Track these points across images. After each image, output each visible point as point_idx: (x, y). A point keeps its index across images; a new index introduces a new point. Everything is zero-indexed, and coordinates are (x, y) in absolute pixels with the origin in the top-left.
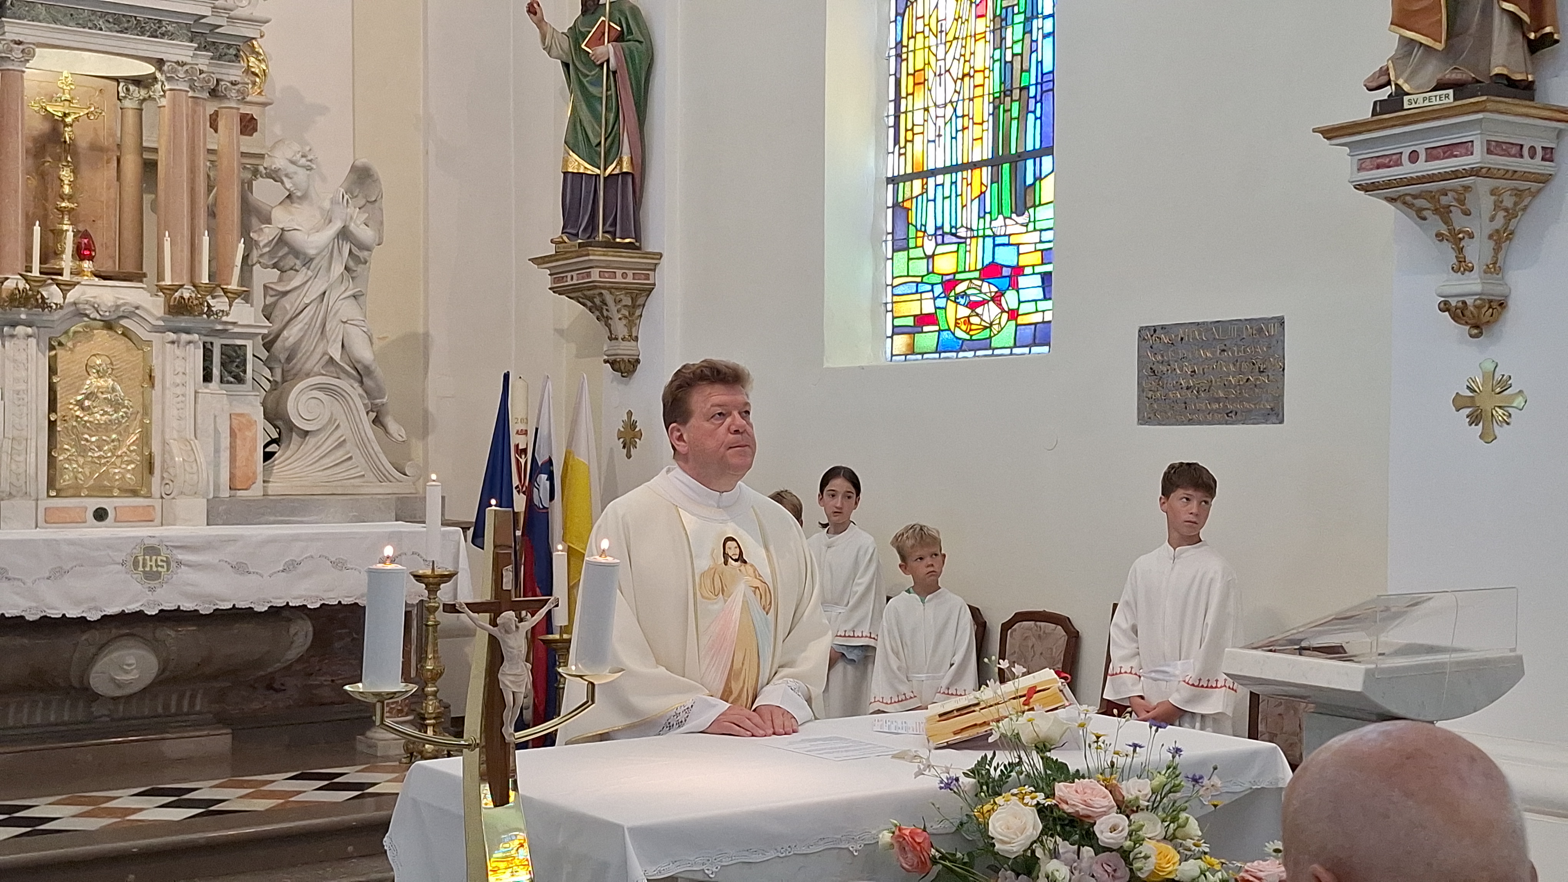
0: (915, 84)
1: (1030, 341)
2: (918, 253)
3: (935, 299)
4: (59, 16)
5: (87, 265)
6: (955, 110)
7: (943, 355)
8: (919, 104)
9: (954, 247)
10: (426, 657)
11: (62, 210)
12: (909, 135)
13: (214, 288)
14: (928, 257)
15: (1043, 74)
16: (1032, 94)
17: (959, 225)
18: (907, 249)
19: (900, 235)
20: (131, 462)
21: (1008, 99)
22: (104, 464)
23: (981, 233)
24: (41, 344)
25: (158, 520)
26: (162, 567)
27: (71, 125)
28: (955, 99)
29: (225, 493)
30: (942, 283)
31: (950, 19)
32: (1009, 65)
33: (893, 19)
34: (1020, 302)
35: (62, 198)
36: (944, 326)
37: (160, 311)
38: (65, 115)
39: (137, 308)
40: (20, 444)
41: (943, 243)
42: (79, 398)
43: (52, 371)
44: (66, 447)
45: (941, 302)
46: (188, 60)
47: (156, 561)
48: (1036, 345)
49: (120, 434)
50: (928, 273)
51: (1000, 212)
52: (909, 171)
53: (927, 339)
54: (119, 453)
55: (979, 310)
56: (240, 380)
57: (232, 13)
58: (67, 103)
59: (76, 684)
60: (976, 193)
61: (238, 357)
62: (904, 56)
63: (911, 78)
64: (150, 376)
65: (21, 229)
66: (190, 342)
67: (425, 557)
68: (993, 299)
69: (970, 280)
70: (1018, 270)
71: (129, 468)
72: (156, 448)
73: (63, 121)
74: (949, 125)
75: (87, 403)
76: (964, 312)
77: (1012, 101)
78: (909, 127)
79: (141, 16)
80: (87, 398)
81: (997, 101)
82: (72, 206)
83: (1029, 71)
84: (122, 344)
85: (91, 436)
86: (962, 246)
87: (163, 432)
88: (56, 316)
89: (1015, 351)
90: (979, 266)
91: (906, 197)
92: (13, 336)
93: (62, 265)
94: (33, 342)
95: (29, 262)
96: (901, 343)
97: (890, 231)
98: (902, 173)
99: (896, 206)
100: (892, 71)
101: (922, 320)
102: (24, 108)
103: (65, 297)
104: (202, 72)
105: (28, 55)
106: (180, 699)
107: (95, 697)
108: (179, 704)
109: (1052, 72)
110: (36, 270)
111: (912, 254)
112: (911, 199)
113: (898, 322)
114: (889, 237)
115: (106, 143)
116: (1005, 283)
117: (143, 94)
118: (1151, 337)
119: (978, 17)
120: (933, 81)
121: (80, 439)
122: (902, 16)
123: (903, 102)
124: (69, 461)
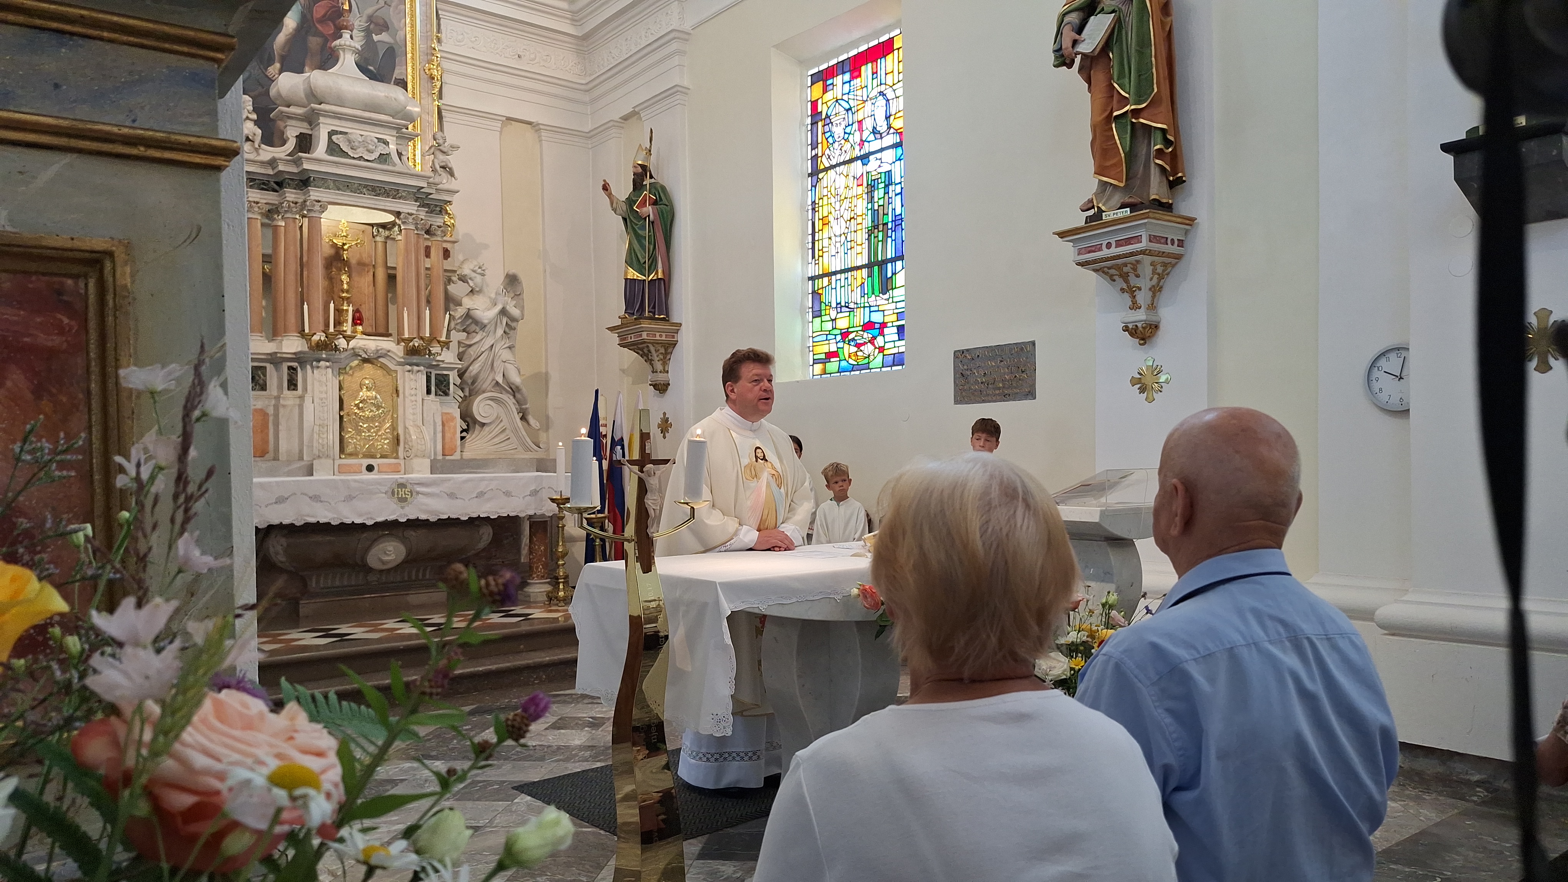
0: (823, 225)
1: (891, 363)
3: (837, 343)
4: (341, 187)
5: (360, 328)
7: (842, 374)
8: (826, 235)
10: (558, 545)
11: (343, 298)
13: (432, 340)
14: (832, 320)
15: (895, 216)
16: (890, 227)
18: (820, 316)
19: (816, 308)
20: (386, 439)
21: (876, 230)
22: (372, 440)
23: (862, 305)
24: (335, 372)
25: (403, 472)
26: (409, 494)
27: (347, 250)
28: (846, 231)
29: (440, 457)
30: (841, 334)
31: (843, 187)
32: (876, 212)
33: (810, 189)
34: (885, 342)
35: (342, 291)
36: (842, 357)
37: (401, 354)
38: (344, 244)
39: (389, 352)
40: (325, 429)
41: (841, 312)
42: (357, 402)
43: (341, 388)
44: (350, 430)
46: (414, 212)
47: (404, 491)
48: (894, 365)
49: (380, 423)
50: (833, 329)
51: (873, 293)
52: (821, 273)
53: (833, 366)
54: (380, 434)
55: (862, 348)
56: (446, 394)
57: (439, 186)
58: (344, 238)
59: (360, 563)
60: (859, 283)
61: (445, 381)
62: (817, 209)
63: (821, 221)
64: (397, 390)
65: (321, 307)
66: (418, 371)
67: (555, 489)
68: (869, 341)
69: (857, 331)
70: (883, 325)
71: (386, 442)
72: (401, 431)
73: (343, 248)
75: (361, 405)
76: (854, 349)
77: (878, 231)
78: (820, 248)
79: (387, 187)
80: (360, 402)
82: (348, 296)
83: (887, 214)
84: (380, 372)
85: (364, 424)
86: (852, 313)
87: (404, 422)
88: (343, 356)
89: (883, 369)
90: (862, 324)
91: (820, 286)
92: (318, 367)
93: (345, 329)
94: (330, 370)
95: (327, 325)
96: (818, 368)
97: (811, 306)
98: (817, 274)
99: (814, 292)
100: (810, 218)
101: (831, 355)
102: (321, 239)
103: (348, 345)
104: (422, 220)
105: (323, 209)
106: (418, 571)
107: (371, 570)
108: (417, 575)
109: (901, 215)
110: (332, 329)
111: (824, 318)
112: (823, 288)
113: (816, 357)
114: (811, 310)
115: (367, 261)
116: (876, 332)
117: (387, 233)
118: (960, 355)
119: (858, 186)
120: (833, 223)
121: (357, 426)
122: (815, 187)
123: (817, 234)
124: (352, 438)
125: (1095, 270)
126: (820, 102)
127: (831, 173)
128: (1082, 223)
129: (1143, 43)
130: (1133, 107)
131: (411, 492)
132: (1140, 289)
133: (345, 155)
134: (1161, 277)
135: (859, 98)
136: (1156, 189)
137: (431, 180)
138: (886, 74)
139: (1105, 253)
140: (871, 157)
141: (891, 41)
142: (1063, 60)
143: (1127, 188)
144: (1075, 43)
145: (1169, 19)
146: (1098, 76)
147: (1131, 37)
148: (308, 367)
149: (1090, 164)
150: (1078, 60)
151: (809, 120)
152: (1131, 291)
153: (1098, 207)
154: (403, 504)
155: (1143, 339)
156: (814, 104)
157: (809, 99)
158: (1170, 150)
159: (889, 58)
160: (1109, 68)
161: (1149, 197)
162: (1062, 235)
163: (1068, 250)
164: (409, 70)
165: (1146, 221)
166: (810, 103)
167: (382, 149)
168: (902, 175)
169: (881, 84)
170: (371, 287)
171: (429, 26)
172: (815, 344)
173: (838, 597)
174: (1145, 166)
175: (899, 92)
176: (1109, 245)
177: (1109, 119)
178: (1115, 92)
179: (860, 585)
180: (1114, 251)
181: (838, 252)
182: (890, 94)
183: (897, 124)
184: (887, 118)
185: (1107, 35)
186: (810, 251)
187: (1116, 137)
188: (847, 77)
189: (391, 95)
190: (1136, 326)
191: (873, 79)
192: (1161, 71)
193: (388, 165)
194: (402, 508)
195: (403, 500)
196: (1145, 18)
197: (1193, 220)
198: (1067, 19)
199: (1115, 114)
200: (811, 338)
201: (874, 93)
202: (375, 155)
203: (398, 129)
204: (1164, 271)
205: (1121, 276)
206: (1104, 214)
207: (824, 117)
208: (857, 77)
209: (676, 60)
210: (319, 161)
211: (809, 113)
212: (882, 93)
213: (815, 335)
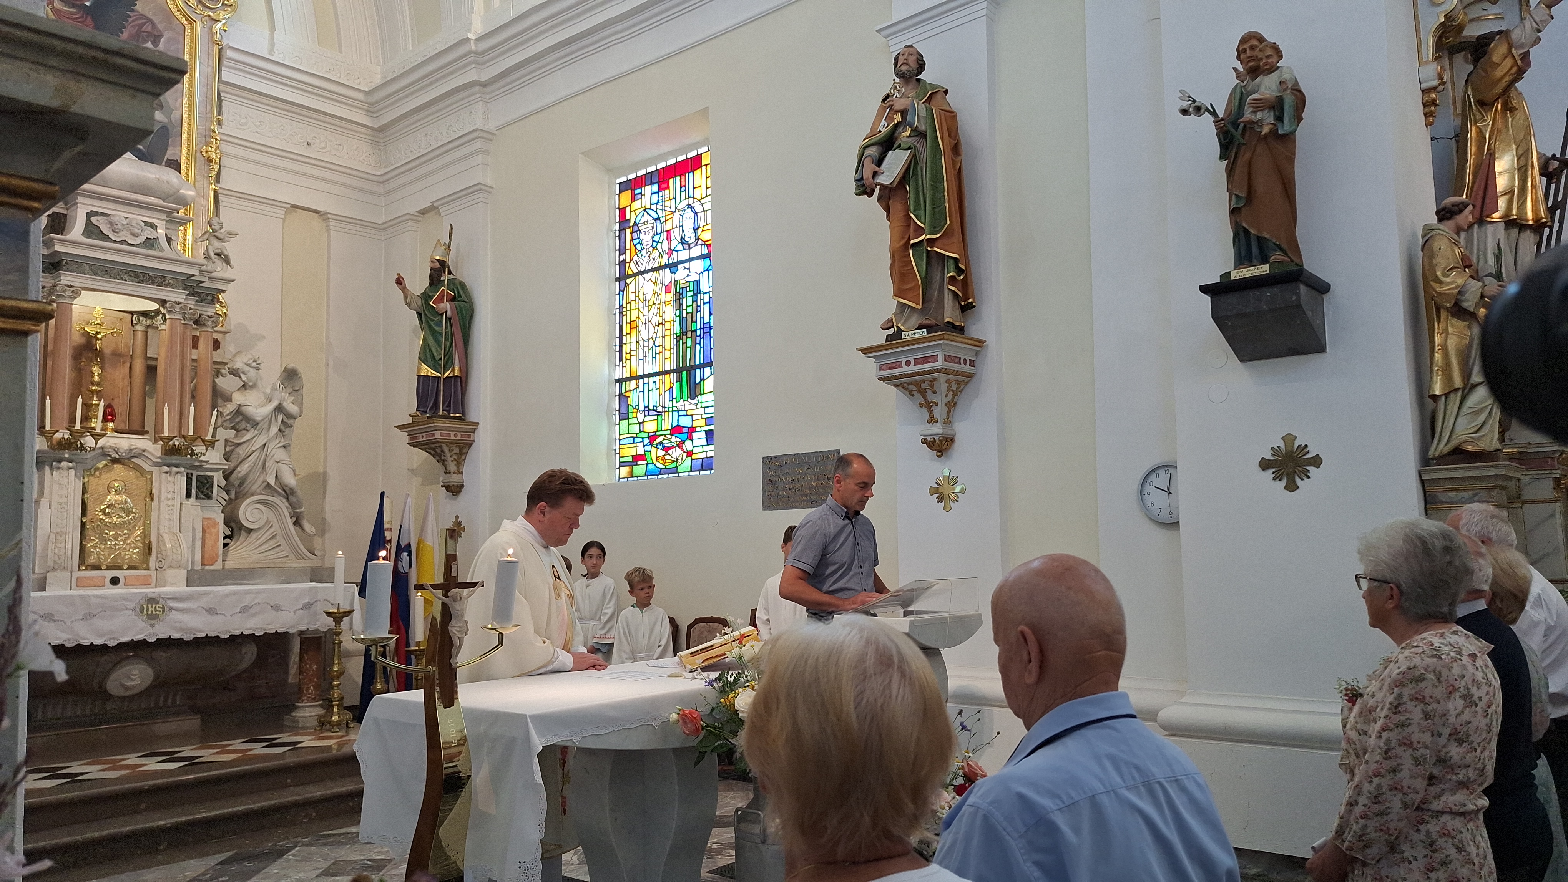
0: (631, 329)
1: (700, 468)
2: (635, 421)
3: (644, 446)
4: (99, 272)
5: (111, 425)
6: (654, 342)
7: (649, 477)
8: (634, 339)
9: (655, 417)
10: (333, 663)
11: (92, 392)
12: (628, 356)
13: (196, 439)
14: (640, 423)
15: (704, 324)
16: (698, 334)
17: (658, 405)
18: (628, 418)
19: (624, 411)
20: (135, 548)
22: (119, 549)
23: (671, 409)
24: (78, 474)
25: (153, 584)
26: (160, 611)
27: (101, 339)
28: (654, 336)
29: (198, 567)
30: (649, 437)
31: (651, 293)
32: (685, 319)
33: (617, 293)
34: (693, 447)
35: (93, 384)
36: (649, 461)
37: (159, 454)
38: (98, 333)
39: (144, 451)
40: (61, 536)
41: (649, 415)
42: (102, 507)
43: (84, 492)
44: (93, 538)
45: (648, 448)
46: (183, 301)
47: (155, 607)
48: (702, 469)
49: (129, 530)
50: (640, 432)
51: (682, 398)
52: (628, 376)
53: (640, 469)
54: (129, 542)
55: (670, 452)
56: (209, 497)
57: (212, 275)
58: (98, 326)
59: (97, 688)
60: (668, 387)
61: (208, 482)
62: (624, 313)
63: (628, 325)
64: (151, 494)
65: (66, 401)
66: (180, 473)
67: (332, 602)
68: (678, 445)
69: (665, 435)
70: (692, 429)
71: (135, 551)
72: (153, 539)
73: (96, 336)
74: (651, 351)
75: (108, 511)
76: (662, 453)
77: (687, 338)
78: (628, 351)
79: (152, 274)
80: (108, 507)
81: (678, 338)
82: (99, 389)
83: (696, 322)
84: (132, 474)
85: (110, 532)
86: (660, 417)
87: (159, 528)
88: (89, 456)
89: (691, 473)
90: (670, 428)
91: (627, 390)
92: (59, 468)
93: (93, 425)
94: (72, 472)
95: (72, 421)
96: (625, 471)
97: (617, 408)
98: (624, 377)
99: (621, 395)
100: (618, 321)
101: (637, 458)
102: (71, 327)
103: (96, 444)
104: (191, 309)
105: (76, 294)
106: (167, 697)
107: (108, 697)
108: (166, 701)
109: (709, 323)
110: (78, 426)
111: (631, 421)
112: (630, 391)
113: (622, 460)
114: (617, 412)
115: (122, 350)
116: (685, 436)
117: (149, 322)
118: (769, 462)
119: (666, 292)
120: (641, 327)
121: (102, 533)
122: (623, 291)
123: (624, 338)
124: (95, 547)
125: (896, 386)
126: (628, 209)
127: (640, 279)
128: (883, 341)
129: (937, 178)
130: (928, 237)
131: (163, 608)
132: (937, 404)
133: (107, 238)
134: (955, 394)
135: (666, 209)
136: (950, 313)
137: (203, 268)
138: (694, 188)
139: (905, 369)
140: (679, 266)
141: (699, 157)
142: (864, 189)
143: (923, 311)
144: (875, 174)
145: (959, 158)
146: (896, 206)
147: (925, 172)
148: (47, 468)
149: (888, 286)
150: (877, 190)
151: (617, 227)
152: (929, 406)
153: (898, 327)
154: (152, 622)
155: (940, 451)
156: (622, 211)
157: (617, 206)
158: (962, 277)
159: (697, 173)
160: (906, 199)
161: (943, 320)
162: (865, 351)
163: (870, 365)
164: (184, 151)
165: (941, 342)
166: (618, 210)
167: (149, 233)
168: (711, 285)
169: (689, 197)
170: (127, 381)
171: (209, 107)
172: (621, 447)
173: (656, 724)
174: (939, 290)
175: (707, 206)
176: (908, 363)
177: (907, 246)
178: (912, 221)
179: (680, 710)
180: (913, 368)
181: (646, 356)
182: (698, 208)
183: (706, 236)
184: (695, 230)
185: (904, 169)
186: (617, 354)
187: (914, 263)
188: (655, 188)
189: (163, 177)
190: (934, 439)
191: (681, 192)
192: (952, 204)
193: (155, 250)
194: (152, 626)
195: (153, 617)
196: (938, 157)
197: (983, 342)
198: (867, 152)
199: (912, 242)
200: (617, 441)
201: (682, 205)
202: (141, 239)
203: (169, 213)
204: (957, 388)
205: (919, 392)
206: (903, 333)
207: (632, 224)
208: (664, 189)
209: (479, 158)
210: (74, 243)
211: (618, 221)
212: (689, 206)
213: (621, 437)
